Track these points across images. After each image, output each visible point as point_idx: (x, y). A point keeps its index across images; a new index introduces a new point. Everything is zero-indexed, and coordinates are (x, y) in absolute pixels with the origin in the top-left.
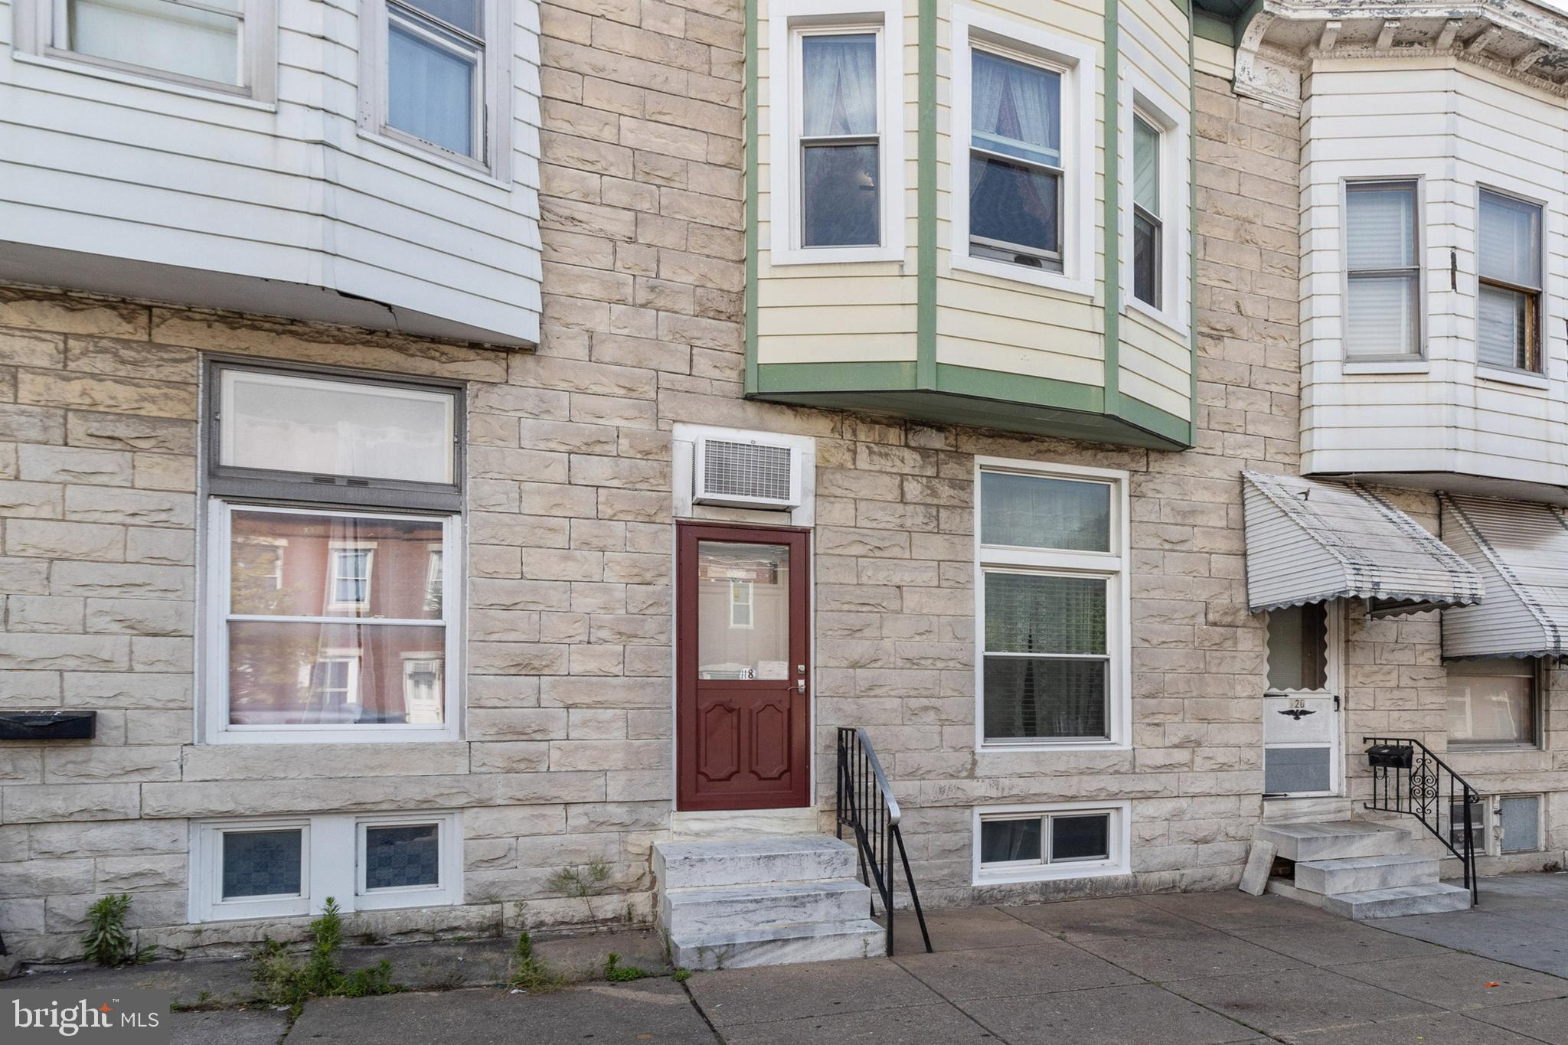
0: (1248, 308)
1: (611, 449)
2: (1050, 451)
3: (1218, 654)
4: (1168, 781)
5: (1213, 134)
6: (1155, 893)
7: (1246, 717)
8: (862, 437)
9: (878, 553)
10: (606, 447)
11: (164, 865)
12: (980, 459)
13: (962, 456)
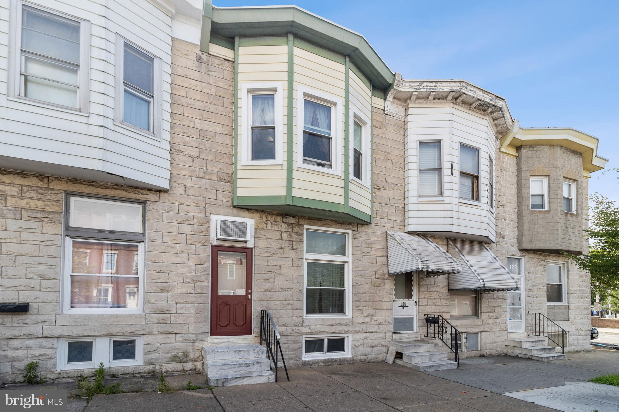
0: (389, 180)
1: (191, 222)
2: (327, 224)
3: (379, 288)
4: (363, 327)
5: (378, 126)
6: (359, 363)
7: (388, 307)
8: (269, 219)
9: (274, 256)
10: (190, 222)
11: (49, 352)
12: (306, 226)
13: (300, 226)
